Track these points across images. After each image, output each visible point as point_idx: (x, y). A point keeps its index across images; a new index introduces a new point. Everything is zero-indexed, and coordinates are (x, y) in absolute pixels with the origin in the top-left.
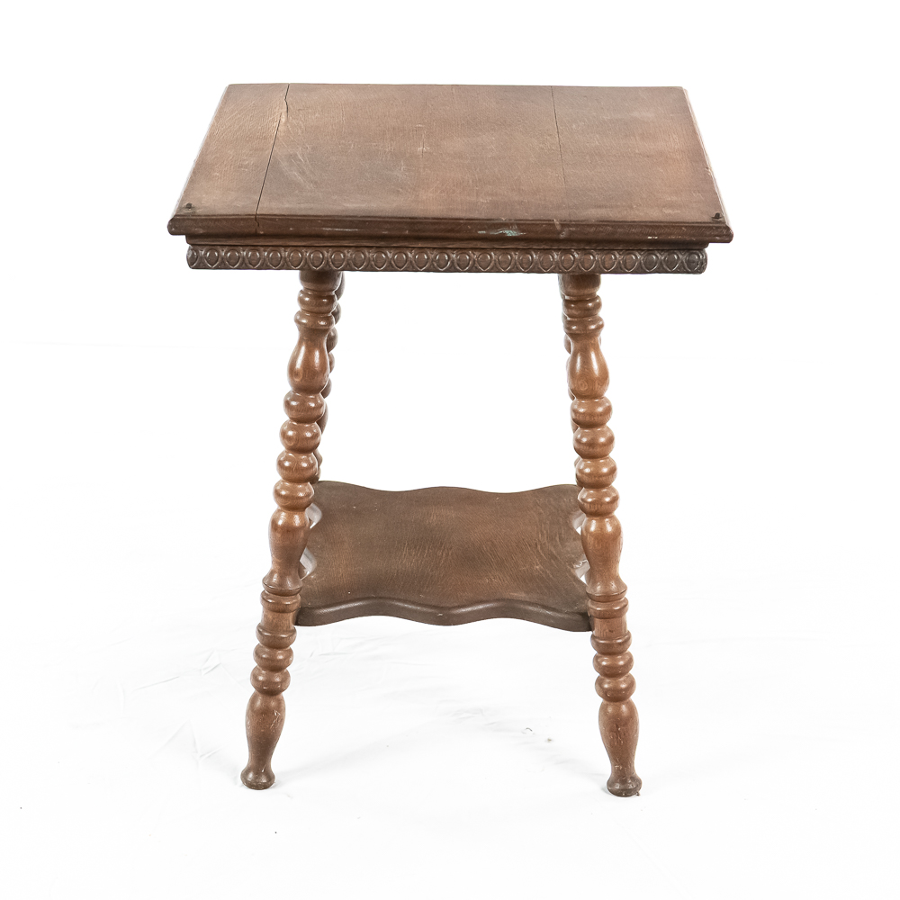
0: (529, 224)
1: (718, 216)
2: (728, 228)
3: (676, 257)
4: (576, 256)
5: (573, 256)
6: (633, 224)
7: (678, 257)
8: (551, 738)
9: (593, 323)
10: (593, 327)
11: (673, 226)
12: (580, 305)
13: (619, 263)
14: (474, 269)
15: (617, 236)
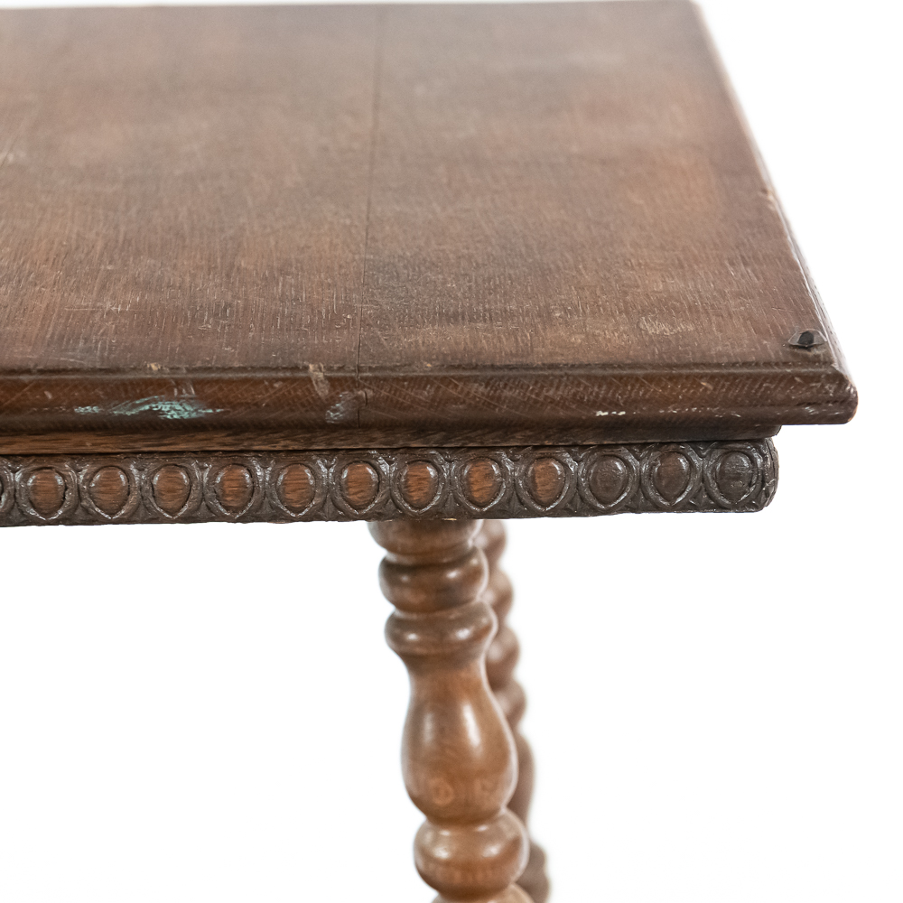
0: (230, 382)
1: (807, 341)
2: (840, 380)
3: (683, 463)
4: (385, 468)
5: (376, 468)
6: (551, 373)
7: (691, 464)
9: (462, 623)
10: (463, 634)
11: (671, 378)
12: (426, 578)
13: (515, 485)
14: (80, 514)
15: (502, 411)
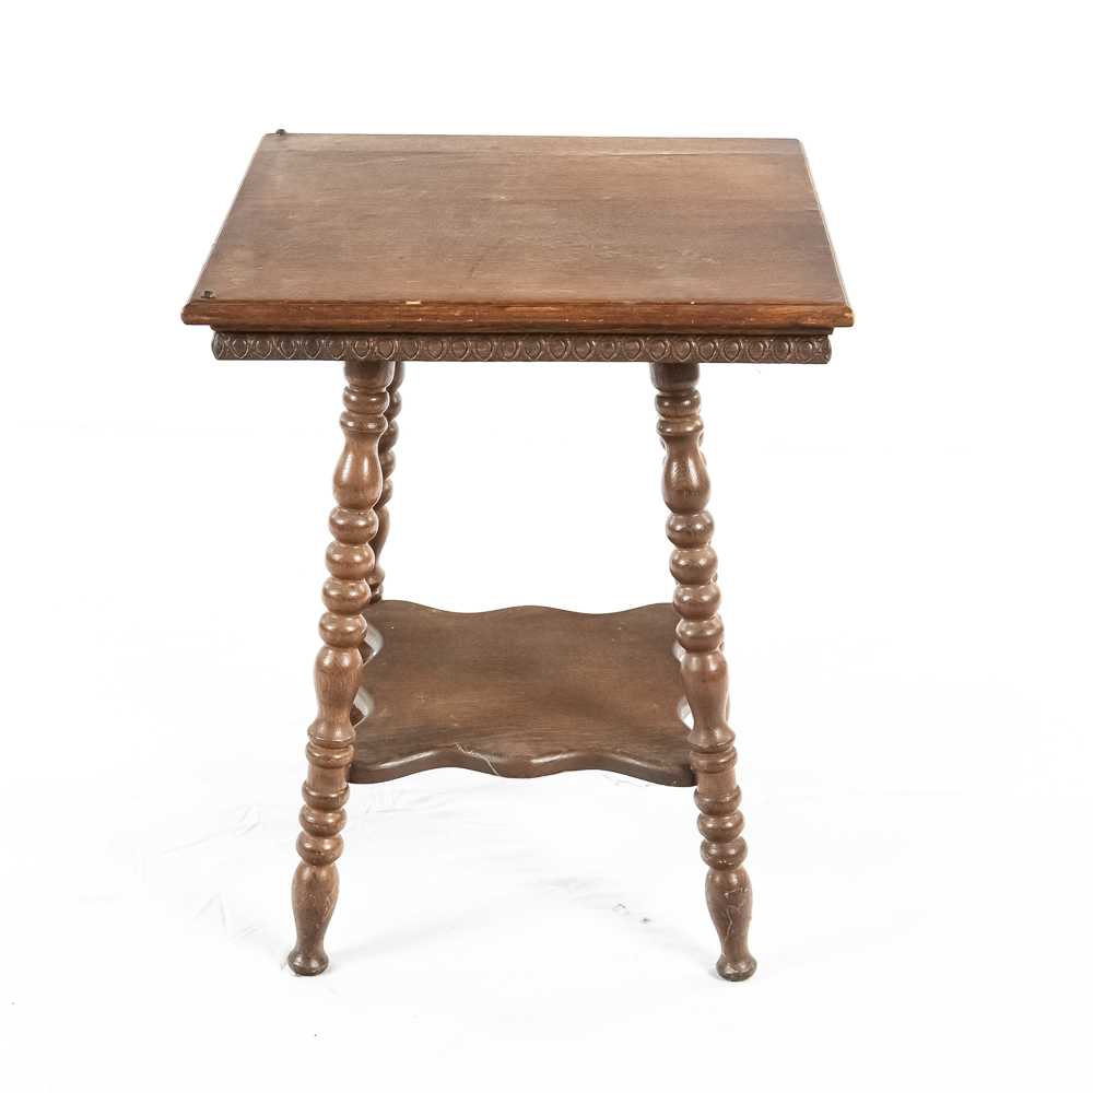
8: (648, 917)
